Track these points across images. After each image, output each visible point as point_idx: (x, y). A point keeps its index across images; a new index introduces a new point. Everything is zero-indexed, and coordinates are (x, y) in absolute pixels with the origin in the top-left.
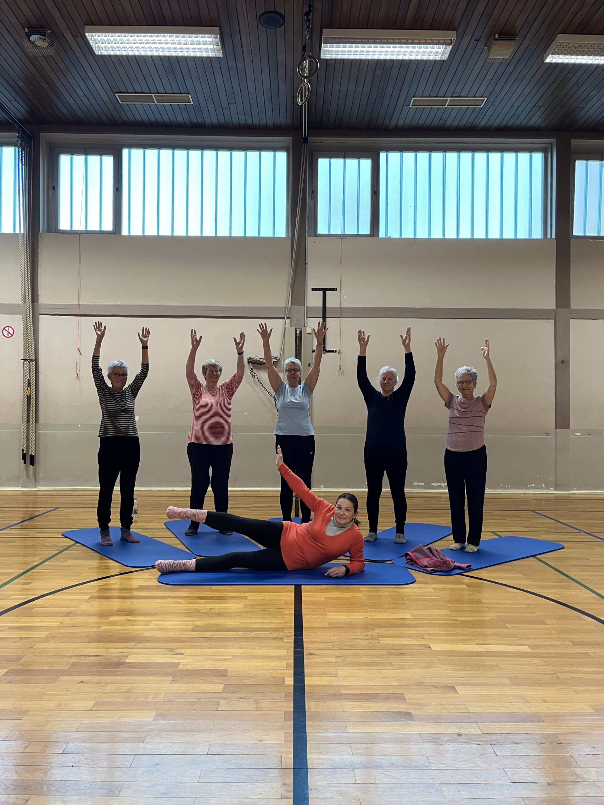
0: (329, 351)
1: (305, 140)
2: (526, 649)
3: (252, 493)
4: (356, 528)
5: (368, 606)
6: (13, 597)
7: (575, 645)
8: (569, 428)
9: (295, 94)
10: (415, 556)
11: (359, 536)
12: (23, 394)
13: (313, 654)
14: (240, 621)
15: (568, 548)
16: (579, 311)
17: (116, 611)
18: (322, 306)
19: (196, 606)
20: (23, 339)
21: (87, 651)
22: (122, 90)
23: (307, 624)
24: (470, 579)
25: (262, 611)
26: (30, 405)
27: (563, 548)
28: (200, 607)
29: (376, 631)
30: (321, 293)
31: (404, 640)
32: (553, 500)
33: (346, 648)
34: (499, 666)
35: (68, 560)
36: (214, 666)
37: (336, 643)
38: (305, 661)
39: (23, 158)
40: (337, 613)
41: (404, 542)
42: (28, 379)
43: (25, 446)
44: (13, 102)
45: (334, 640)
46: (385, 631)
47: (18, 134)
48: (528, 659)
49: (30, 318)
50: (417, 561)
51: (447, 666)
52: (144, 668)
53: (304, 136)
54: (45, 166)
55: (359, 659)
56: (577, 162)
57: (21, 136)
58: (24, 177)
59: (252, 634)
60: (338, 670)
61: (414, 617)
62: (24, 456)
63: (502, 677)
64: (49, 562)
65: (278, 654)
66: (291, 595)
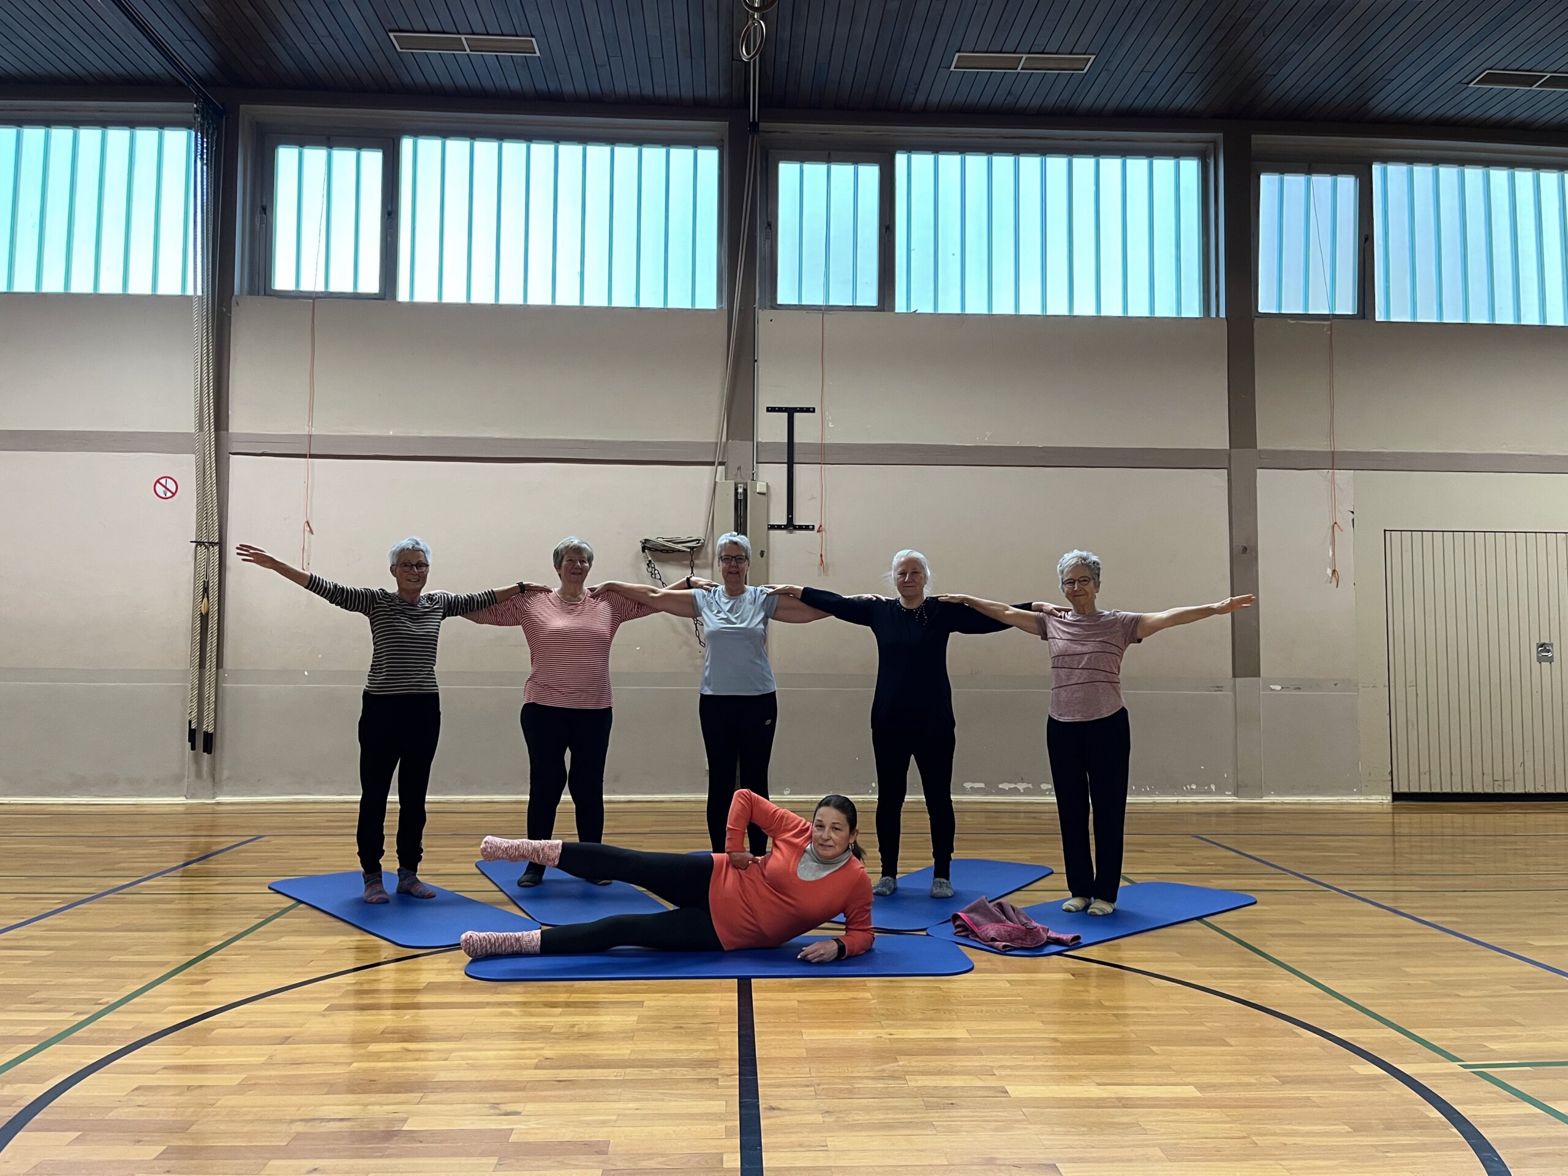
0: (801, 528)
1: (754, 126)
2: (1191, 1092)
3: (649, 805)
4: (858, 864)
5: (882, 1015)
6: (170, 1008)
7: (1284, 1083)
8: (1259, 676)
9: (735, 42)
10: (971, 919)
11: (862, 881)
12: (193, 610)
13: (779, 1109)
14: (632, 1047)
15: (1264, 904)
16: (1275, 454)
17: (383, 1032)
18: (786, 441)
19: (542, 1021)
20: (195, 501)
21: (326, 1111)
22: (403, 26)
23: (763, 1052)
24: (1079, 963)
25: (674, 1028)
26: (207, 633)
27: (1255, 903)
28: (551, 1022)
29: (900, 1063)
30: (785, 416)
31: (954, 1080)
32: (1233, 815)
33: (842, 1096)
34: (1140, 1125)
35: (281, 937)
36: (582, 1135)
37: (822, 1087)
38: (762, 1122)
39: (205, 151)
40: (822, 1031)
41: (950, 895)
42: (204, 581)
43: (194, 714)
44: (187, 43)
45: (818, 1082)
46: (916, 1062)
47: (195, 106)
48: (1194, 1111)
49: (210, 460)
50: (976, 930)
51: (1041, 1126)
52: (441, 1142)
53: (751, 120)
54: (249, 167)
55: (868, 1117)
56: (1264, 178)
57: (202, 109)
58: (205, 187)
59: (656, 1073)
60: (828, 1138)
61: (974, 1036)
62: (192, 734)
63: (1148, 1146)
64: (244, 940)
65: (709, 1110)
66: (732, 996)
